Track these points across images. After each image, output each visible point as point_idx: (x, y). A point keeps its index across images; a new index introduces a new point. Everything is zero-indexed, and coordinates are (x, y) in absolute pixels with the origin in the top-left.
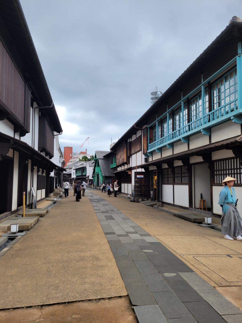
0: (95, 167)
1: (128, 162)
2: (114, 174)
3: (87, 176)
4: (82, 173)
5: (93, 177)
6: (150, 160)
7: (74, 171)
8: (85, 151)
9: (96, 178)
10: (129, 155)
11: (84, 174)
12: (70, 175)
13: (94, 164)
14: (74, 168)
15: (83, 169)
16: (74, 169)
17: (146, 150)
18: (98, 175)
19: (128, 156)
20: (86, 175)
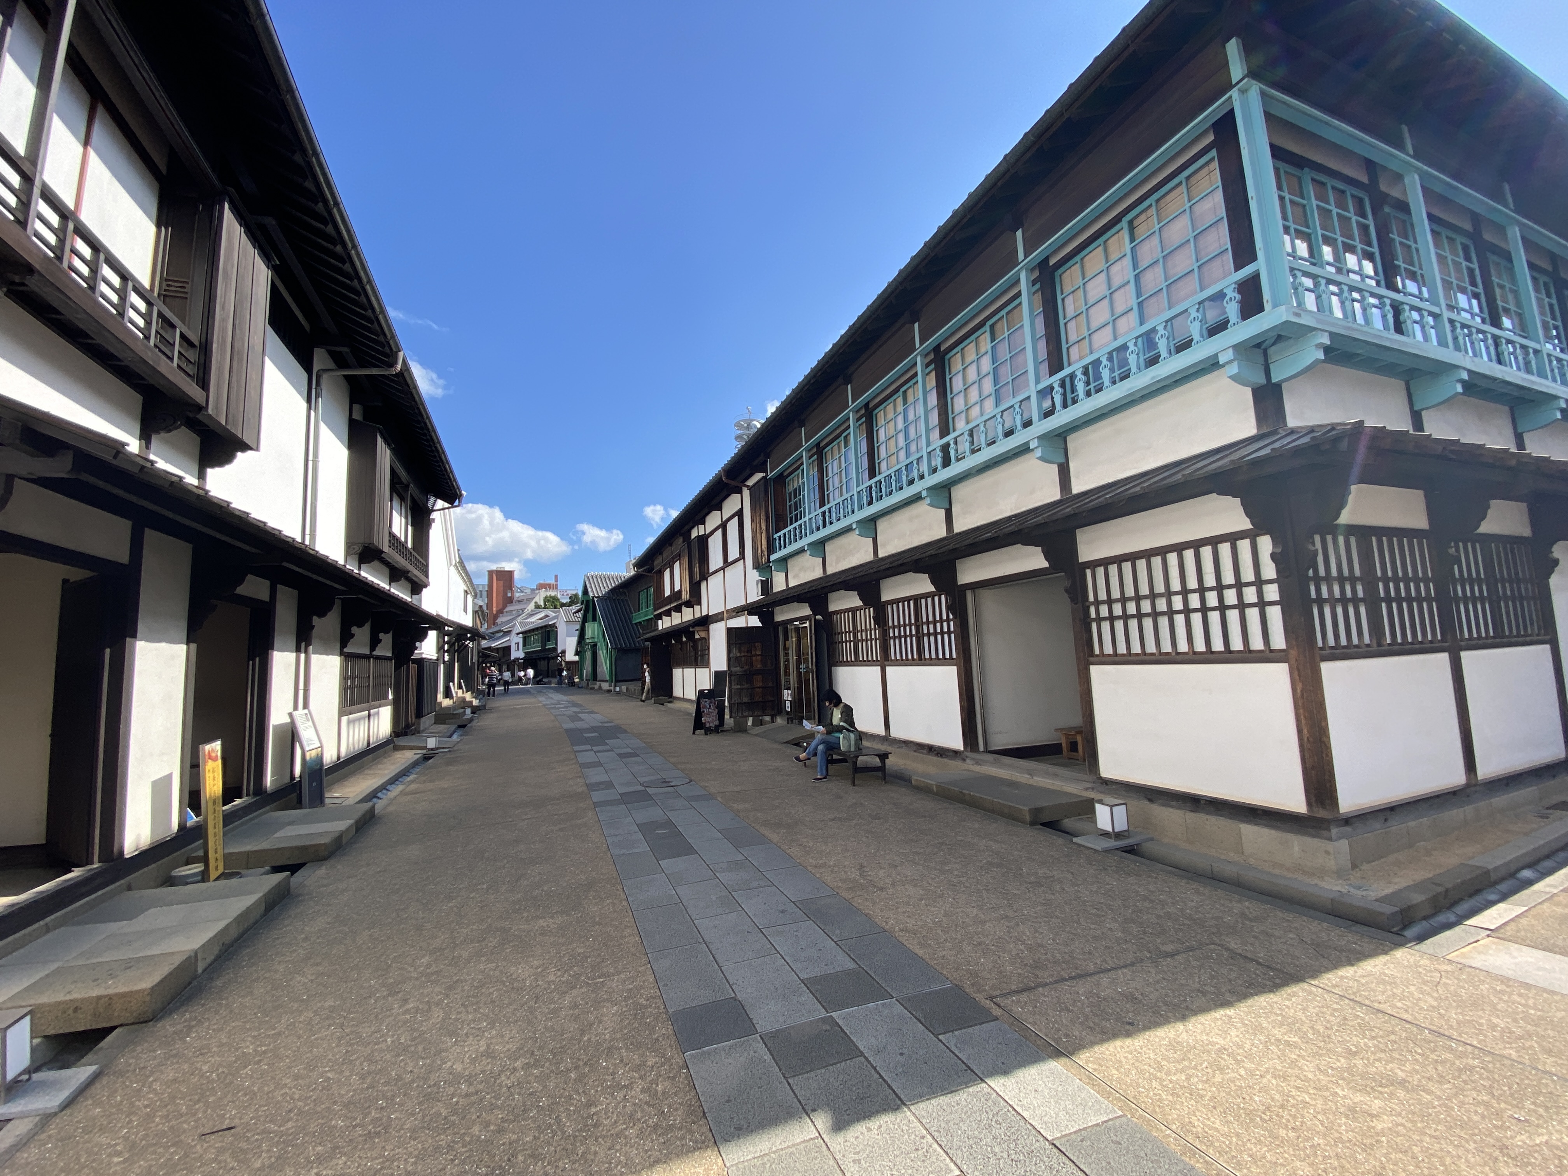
0: (585, 620)
1: (695, 599)
2: (647, 640)
3: (559, 651)
4: (544, 645)
5: (577, 653)
6: (779, 584)
7: (520, 639)
8: (552, 581)
9: (588, 655)
10: (697, 577)
11: (549, 646)
12: (507, 650)
13: (580, 614)
14: (518, 631)
15: (548, 632)
16: (518, 634)
17: (766, 553)
18: (594, 646)
19: (694, 582)
20: (555, 649)
